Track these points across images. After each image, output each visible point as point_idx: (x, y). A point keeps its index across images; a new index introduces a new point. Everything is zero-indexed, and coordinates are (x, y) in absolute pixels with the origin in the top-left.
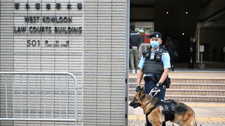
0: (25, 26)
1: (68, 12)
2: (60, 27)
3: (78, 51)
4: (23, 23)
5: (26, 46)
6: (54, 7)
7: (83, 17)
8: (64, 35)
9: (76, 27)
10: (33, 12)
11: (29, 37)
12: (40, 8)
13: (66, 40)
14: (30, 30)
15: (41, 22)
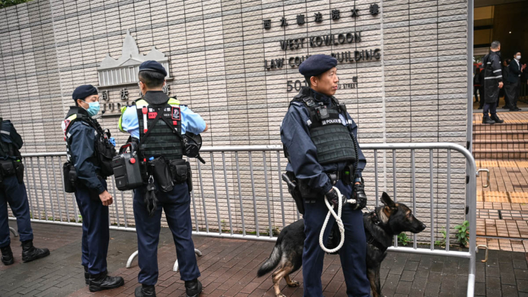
0: (281, 57)
1: (353, 24)
2: (340, 52)
3: (375, 95)
4: (278, 53)
5: (285, 91)
6: (328, 17)
7: (382, 30)
8: (349, 66)
9: (368, 49)
10: (294, 31)
11: (289, 76)
12: (304, 23)
13: (352, 76)
14: (290, 63)
15: (308, 48)
